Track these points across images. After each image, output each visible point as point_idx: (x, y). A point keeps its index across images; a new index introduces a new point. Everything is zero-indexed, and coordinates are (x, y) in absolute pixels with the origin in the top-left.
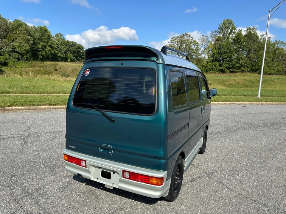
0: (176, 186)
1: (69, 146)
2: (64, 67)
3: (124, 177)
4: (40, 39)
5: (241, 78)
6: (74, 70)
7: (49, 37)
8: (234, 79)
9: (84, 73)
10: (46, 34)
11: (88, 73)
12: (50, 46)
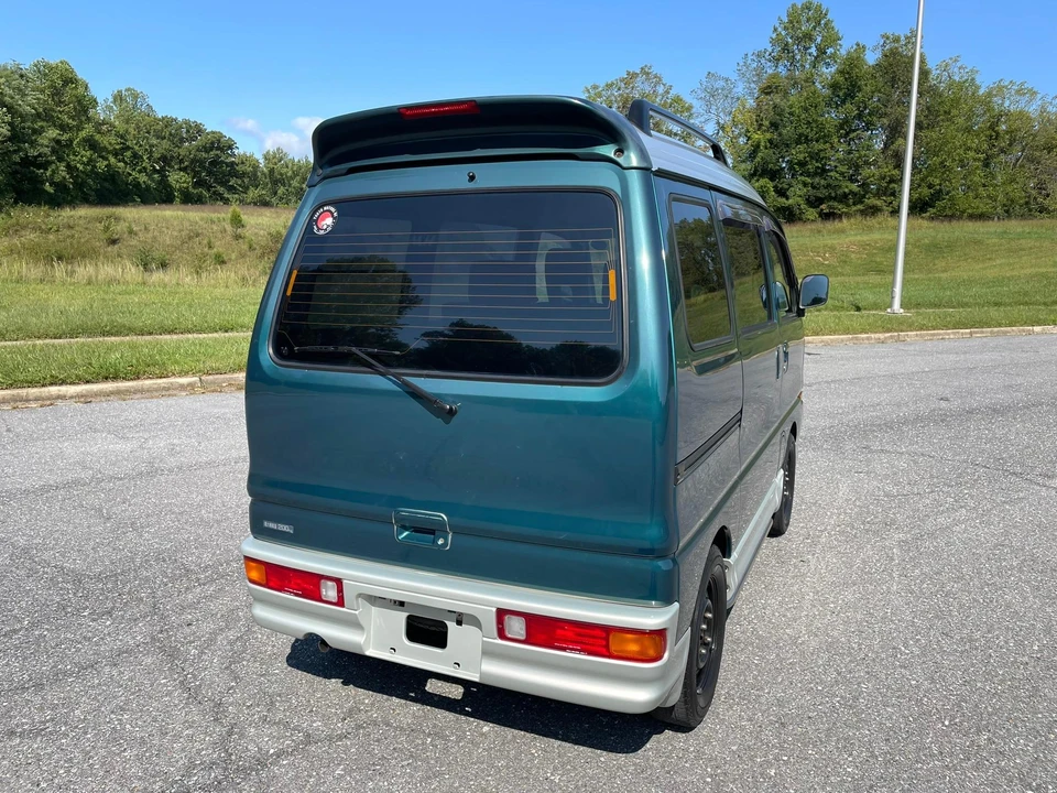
0: (702, 665)
1: (266, 524)
2: (146, 228)
3: (502, 634)
4: (46, 116)
5: (859, 238)
6: (190, 238)
7: (84, 106)
8: (829, 242)
9: (311, 222)
10: (69, 92)
11: (329, 221)
12: (91, 144)
